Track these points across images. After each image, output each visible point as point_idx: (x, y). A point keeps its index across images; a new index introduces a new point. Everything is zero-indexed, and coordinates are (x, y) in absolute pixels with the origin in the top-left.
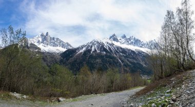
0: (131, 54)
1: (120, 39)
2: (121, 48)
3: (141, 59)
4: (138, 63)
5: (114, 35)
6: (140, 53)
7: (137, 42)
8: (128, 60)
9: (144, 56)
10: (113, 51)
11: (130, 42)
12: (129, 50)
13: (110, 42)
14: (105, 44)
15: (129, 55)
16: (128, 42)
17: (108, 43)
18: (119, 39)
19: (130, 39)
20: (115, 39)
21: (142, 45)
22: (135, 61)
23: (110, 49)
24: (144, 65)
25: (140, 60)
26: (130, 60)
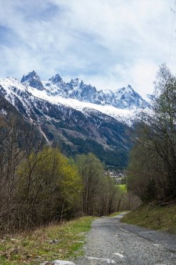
0: (72, 118)
1: (48, 85)
2: (48, 104)
3: (99, 131)
4: (89, 141)
5: (33, 74)
6: (95, 117)
7: (87, 92)
8: (65, 134)
9: (105, 124)
10: (28, 111)
11: (70, 92)
12: (68, 109)
13: (21, 88)
14: (9, 92)
15: (67, 120)
16: (66, 91)
17: (15, 90)
18: (44, 83)
19: (71, 85)
20: (36, 84)
21: (100, 98)
22: (83, 137)
23: (19, 103)
24: (106, 146)
25: (95, 133)
26: (67, 130)
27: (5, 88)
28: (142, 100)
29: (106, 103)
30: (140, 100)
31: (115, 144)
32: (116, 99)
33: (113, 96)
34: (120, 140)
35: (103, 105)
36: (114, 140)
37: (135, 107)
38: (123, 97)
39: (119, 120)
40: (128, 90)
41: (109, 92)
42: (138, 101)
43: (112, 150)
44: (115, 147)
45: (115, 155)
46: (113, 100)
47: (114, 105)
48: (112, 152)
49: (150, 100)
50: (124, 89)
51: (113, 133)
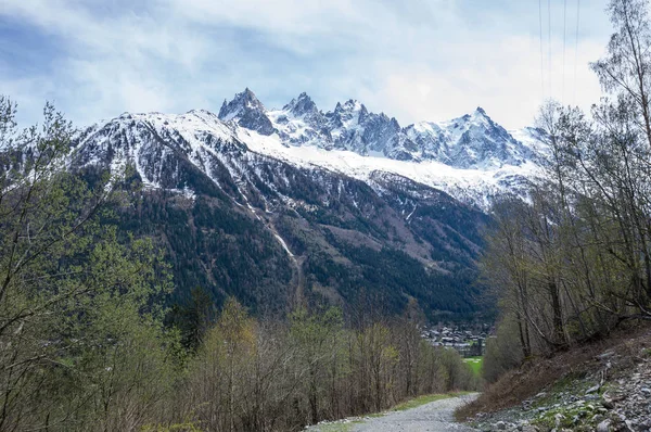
0: (344, 201)
1: (282, 120)
2: (289, 169)
3: (411, 227)
4: (389, 254)
5: (247, 96)
6: (400, 191)
7: (377, 131)
8: (330, 238)
9: (424, 211)
10: (242, 187)
11: (336, 133)
12: (336, 178)
13: (222, 133)
14: (196, 145)
15: (334, 205)
16: (326, 131)
17: (209, 139)
18: (272, 116)
19: (336, 118)
20: (255, 120)
21: (409, 144)
22: (375, 245)
23: (221, 171)
24: (430, 264)
25: (402, 231)
26: (335, 230)
27: (187, 136)
28: (514, 142)
29: (424, 155)
30: (508, 144)
31: (452, 259)
32: (449, 144)
33: (441, 138)
34: (463, 246)
35: (418, 161)
36: (448, 247)
37: (496, 162)
38: (466, 139)
39: (459, 197)
40: (476, 120)
41: (430, 128)
42: (504, 146)
43: (446, 272)
44: (451, 264)
45: (453, 285)
46: (442, 148)
47: (443, 160)
48: (446, 277)
49: (533, 141)
50: (466, 117)
51: (445, 229)
